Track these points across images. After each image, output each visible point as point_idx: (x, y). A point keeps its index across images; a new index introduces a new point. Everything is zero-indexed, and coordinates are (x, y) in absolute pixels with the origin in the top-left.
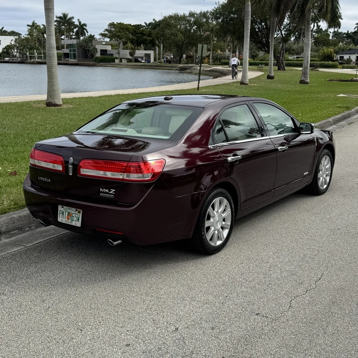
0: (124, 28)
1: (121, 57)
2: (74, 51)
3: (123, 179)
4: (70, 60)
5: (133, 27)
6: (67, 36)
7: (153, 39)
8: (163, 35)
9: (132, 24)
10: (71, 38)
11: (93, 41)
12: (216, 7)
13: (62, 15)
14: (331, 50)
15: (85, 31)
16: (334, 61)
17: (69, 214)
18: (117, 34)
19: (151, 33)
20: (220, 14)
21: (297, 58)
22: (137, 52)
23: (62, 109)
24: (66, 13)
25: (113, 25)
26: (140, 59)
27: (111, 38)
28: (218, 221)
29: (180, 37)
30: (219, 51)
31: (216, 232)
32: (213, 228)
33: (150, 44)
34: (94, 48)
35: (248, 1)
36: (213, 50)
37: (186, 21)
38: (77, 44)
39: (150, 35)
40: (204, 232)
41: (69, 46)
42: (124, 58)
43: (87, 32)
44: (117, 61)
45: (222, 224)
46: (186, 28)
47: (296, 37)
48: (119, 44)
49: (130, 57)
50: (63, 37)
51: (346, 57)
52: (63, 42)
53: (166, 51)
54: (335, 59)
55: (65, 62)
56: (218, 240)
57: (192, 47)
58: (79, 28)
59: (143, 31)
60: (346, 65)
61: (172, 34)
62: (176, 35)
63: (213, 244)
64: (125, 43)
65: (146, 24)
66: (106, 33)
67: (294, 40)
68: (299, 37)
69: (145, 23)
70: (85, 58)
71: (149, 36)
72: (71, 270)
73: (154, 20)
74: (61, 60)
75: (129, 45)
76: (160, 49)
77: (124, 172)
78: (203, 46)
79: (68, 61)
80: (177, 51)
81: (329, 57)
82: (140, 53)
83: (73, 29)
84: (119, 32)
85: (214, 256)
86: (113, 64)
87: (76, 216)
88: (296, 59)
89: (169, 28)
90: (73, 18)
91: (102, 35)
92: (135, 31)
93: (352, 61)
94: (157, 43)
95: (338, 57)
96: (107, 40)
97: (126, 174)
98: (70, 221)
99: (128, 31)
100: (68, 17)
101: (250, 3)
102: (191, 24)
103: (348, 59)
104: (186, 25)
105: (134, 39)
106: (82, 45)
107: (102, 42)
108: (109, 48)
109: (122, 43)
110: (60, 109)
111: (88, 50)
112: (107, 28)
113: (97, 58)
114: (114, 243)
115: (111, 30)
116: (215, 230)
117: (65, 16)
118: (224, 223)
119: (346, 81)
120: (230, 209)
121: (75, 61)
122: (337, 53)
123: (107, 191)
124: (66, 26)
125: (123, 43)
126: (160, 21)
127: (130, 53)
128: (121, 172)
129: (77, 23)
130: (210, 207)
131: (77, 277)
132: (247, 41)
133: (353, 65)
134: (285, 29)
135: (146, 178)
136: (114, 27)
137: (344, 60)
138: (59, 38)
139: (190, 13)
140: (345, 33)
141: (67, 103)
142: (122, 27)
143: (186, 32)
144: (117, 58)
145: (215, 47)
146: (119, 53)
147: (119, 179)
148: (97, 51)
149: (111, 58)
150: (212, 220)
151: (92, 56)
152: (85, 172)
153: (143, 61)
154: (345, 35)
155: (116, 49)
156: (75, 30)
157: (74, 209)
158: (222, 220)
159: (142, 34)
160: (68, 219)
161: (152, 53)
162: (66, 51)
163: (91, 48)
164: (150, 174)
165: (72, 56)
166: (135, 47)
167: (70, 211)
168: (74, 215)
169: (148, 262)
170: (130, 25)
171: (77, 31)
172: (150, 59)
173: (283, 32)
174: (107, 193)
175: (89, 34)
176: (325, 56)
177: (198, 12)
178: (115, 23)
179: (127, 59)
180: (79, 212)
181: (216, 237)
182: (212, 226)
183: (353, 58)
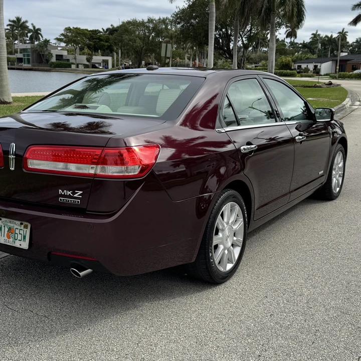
0: (80, 33)
1: (77, 62)
2: (28, 55)
3: (95, 175)
4: (24, 65)
5: (90, 33)
6: (21, 41)
7: (110, 45)
8: (121, 41)
9: (89, 29)
10: (25, 43)
11: (48, 45)
12: (177, 12)
13: (15, 19)
14: (289, 58)
15: (40, 36)
16: (292, 70)
17: (10, 229)
18: (74, 38)
19: (109, 39)
20: (181, 19)
21: (256, 66)
22: (94, 57)
23: (12, 107)
24: (20, 17)
25: (69, 30)
26: (97, 65)
27: (67, 42)
28: (228, 237)
29: (139, 43)
30: (178, 59)
31: (226, 252)
32: (221, 247)
33: (108, 50)
34: (50, 53)
35: (212, 1)
36: (173, 58)
37: (144, 27)
38: (32, 48)
39: (107, 40)
40: (212, 253)
41: (23, 51)
42: (81, 64)
43: (42, 37)
44: (73, 67)
45: (233, 240)
46: (145, 34)
47: (253, 46)
48: (76, 49)
49: (87, 63)
50: (16, 42)
51: (304, 66)
52: (16, 47)
53: (124, 58)
54: (293, 68)
55: (18, 67)
56: (228, 263)
57: (152, 54)
58: (33, 33)
59: (100, 36)
60: (304, 74)
61: (130, 40)
62: (135, 41)
63: (222, 269)
64: (81, 49)
65: (104, 30)
66: (62, 37)
67: (252, 49)
68: (256, 46)
69: (102, 29)
70: (40, 63)
71: (106, 42)
72: (13, 315)
73: (112, 25)
74: (14, 65)
75: (86, 50)
76: (118, 55)
77: (97, 164)
78: (167, 45)
79: (22, 66)
80: (136, 57)
81: (286, 66)
82: (98, 58)
83: (27, 34)
84: (75, 37)
85: (223, 286)
86: (69, 70)
87: (22, 232)
88: (254, 68)
89: (127, 33)
90: (27, 22)
91: (58, 39)
92: (92, 37)
93: (309, 70)
94: (115, 49)
95: (296, 66)
96: (63, 45)
97: (99, 166)
98: (11, 240)
99: (85, 36)
100: (22, 21)
101: (214, 4)
102: (150, 30)
103: (305, 68)
104: (145, 31)
105: (91, 45)
106: (37, 50)
107: (58, 46)
108: (65, 53)
109: (78, 48)
110: (10, 106)
111: (43, 55)
112: (63, 32)
113: (53, 63)
114: (82, 274)
115: (67, 35)
116: (224, 249)
117: (19, 19)
118: (235, 238)
119: (309, 87)
120: (242, 219)
121: (29, 66)
122: (295, 62)
123: (69, 193)
124: (20, 31)
125: (80, 49)
126: (117, 27)
127: (87, 59)
128: (93, 163)
129: (31, 27)
130: (219, 217)
131: (22, 327)
132: (211, 43)
133: (310, 73)
134: (246, 36)
135: (130, 172)
136: (70, 32)
137: (302, 69)
138: (12, 43)
139: (148, 20)
140: (301, 44)
141: (19, 101)
142: (79, 32)
143: (145, 38)
144: (73, 64)
145: (174, 54)
146: (75, 59)
147: (89, 175)
148: (52, 56)
149: (67, 64)
150: (220, 235)
151: (48, 61)
152: (35, 164)
153: (101, 67)
154: (300, 46)
155: (72, 54)
156: (29, 35)
157: (19, 223)
158: (233, 234)
159: (100, 39)
160: (9, 237)
161: (109, 59)
162: (20, 55)
163: (46, 53)
164: (137, 167)
165: (26, 60)
166: (92, 53)
167: (12, 225)
168: (17, 231)
169: (131, 297)
170: (87, 30)
171: (31, 36)
172: (108, 65)
173: (244, 39)
174: (69, 197)
175: (44, 39)
176: (283, 65)
177: (157, 18)
178: (72, 28)
179: (84, 65)
180: (26, 227)
181: (225, 258)
182: (222, 243)
183: (311, 67)
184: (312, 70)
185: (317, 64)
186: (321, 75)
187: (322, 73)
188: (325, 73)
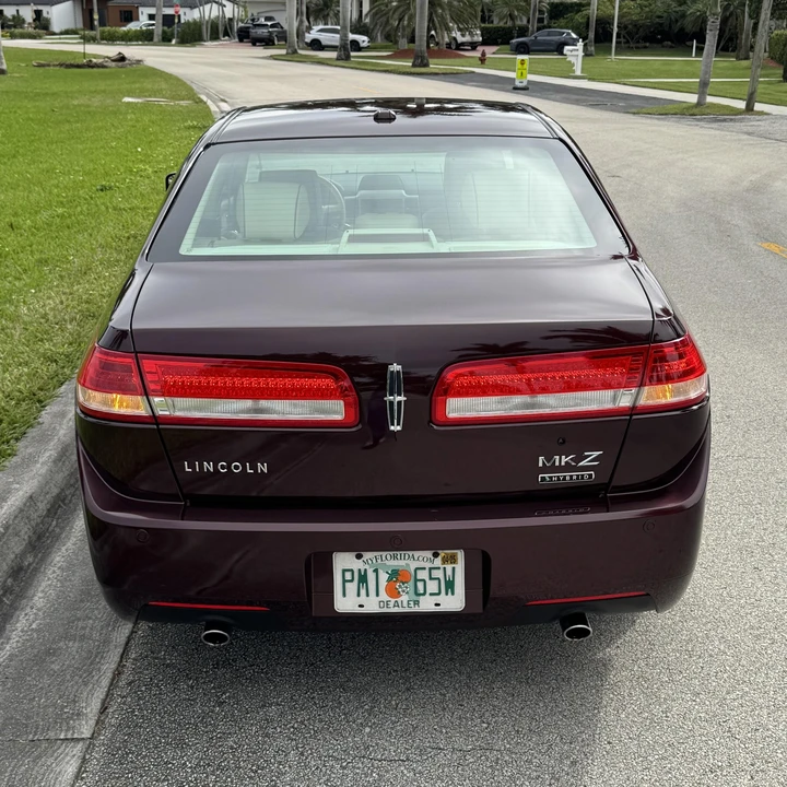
3: (633, 410)
17: (395, 574)
51: (9, 11)
60: (16, 31)
87: (437, 574)
93: (23, 21)
98: (404, 598)
103: (14, 17)
123: (567, 460)
133: (27, 29)
137: (7, 19)
147: (618, 411)
160: (394, 594)
167: (403, 563)
174: (567, 468)
183: (27, 13)
184: (31, 21)
185: (40, 8)
186: (54, 34)
187: (56, 27)
188: (64, 28)
